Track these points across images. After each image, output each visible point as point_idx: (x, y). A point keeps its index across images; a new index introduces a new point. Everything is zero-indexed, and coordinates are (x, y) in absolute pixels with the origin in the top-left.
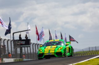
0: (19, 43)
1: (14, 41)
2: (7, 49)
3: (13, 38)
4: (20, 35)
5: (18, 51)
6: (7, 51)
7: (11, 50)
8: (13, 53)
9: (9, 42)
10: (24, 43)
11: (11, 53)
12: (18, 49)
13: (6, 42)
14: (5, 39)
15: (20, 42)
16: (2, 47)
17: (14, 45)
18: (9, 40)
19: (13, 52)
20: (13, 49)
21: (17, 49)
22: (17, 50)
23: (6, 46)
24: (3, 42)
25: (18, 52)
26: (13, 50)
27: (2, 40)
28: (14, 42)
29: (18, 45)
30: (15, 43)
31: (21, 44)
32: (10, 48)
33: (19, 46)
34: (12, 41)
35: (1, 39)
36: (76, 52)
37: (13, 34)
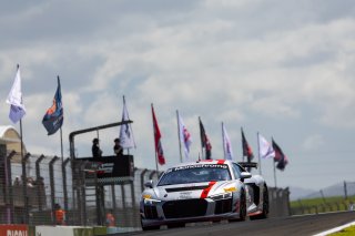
0: (90, 168)
1: (76, 162)
2: (48, 192)
3: (72, 150)
4: (96, 141)
5: (88, 198)
6: (48, 200)
7: (62, 195)
8: (70, 207)
9: (57, 166)
10: (108, 168)
11: (62, 206)
12: (88, 192)
13: (44, 166)
14: (42, 157)
15: (95, 166)
16: (30, 185)
17: (74, 179)
18: (55, 158)
19: (70, 201)
20: (70, 190)
21: (84, 190)
22: (84, 195)
23: (47, 182)
24: (33, 165)
25: (88, 204)
26: (70, 195)
27: (32, 161)
28: (73, 168)
29: (88, 175)
30: (77, 170)
31: (101, 175)
32: (60, 188)
33: (93, 181)
34: (69, 163)
35: (29, 154)
36: (299, 201)
37: (72, 136)
